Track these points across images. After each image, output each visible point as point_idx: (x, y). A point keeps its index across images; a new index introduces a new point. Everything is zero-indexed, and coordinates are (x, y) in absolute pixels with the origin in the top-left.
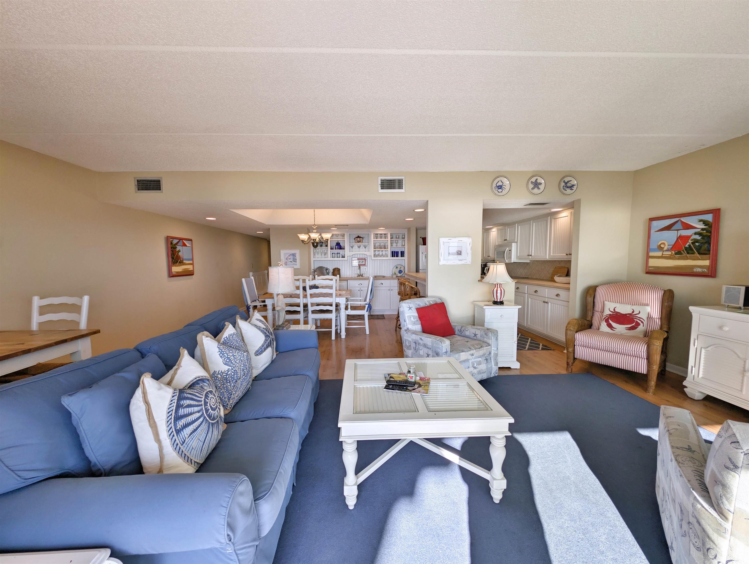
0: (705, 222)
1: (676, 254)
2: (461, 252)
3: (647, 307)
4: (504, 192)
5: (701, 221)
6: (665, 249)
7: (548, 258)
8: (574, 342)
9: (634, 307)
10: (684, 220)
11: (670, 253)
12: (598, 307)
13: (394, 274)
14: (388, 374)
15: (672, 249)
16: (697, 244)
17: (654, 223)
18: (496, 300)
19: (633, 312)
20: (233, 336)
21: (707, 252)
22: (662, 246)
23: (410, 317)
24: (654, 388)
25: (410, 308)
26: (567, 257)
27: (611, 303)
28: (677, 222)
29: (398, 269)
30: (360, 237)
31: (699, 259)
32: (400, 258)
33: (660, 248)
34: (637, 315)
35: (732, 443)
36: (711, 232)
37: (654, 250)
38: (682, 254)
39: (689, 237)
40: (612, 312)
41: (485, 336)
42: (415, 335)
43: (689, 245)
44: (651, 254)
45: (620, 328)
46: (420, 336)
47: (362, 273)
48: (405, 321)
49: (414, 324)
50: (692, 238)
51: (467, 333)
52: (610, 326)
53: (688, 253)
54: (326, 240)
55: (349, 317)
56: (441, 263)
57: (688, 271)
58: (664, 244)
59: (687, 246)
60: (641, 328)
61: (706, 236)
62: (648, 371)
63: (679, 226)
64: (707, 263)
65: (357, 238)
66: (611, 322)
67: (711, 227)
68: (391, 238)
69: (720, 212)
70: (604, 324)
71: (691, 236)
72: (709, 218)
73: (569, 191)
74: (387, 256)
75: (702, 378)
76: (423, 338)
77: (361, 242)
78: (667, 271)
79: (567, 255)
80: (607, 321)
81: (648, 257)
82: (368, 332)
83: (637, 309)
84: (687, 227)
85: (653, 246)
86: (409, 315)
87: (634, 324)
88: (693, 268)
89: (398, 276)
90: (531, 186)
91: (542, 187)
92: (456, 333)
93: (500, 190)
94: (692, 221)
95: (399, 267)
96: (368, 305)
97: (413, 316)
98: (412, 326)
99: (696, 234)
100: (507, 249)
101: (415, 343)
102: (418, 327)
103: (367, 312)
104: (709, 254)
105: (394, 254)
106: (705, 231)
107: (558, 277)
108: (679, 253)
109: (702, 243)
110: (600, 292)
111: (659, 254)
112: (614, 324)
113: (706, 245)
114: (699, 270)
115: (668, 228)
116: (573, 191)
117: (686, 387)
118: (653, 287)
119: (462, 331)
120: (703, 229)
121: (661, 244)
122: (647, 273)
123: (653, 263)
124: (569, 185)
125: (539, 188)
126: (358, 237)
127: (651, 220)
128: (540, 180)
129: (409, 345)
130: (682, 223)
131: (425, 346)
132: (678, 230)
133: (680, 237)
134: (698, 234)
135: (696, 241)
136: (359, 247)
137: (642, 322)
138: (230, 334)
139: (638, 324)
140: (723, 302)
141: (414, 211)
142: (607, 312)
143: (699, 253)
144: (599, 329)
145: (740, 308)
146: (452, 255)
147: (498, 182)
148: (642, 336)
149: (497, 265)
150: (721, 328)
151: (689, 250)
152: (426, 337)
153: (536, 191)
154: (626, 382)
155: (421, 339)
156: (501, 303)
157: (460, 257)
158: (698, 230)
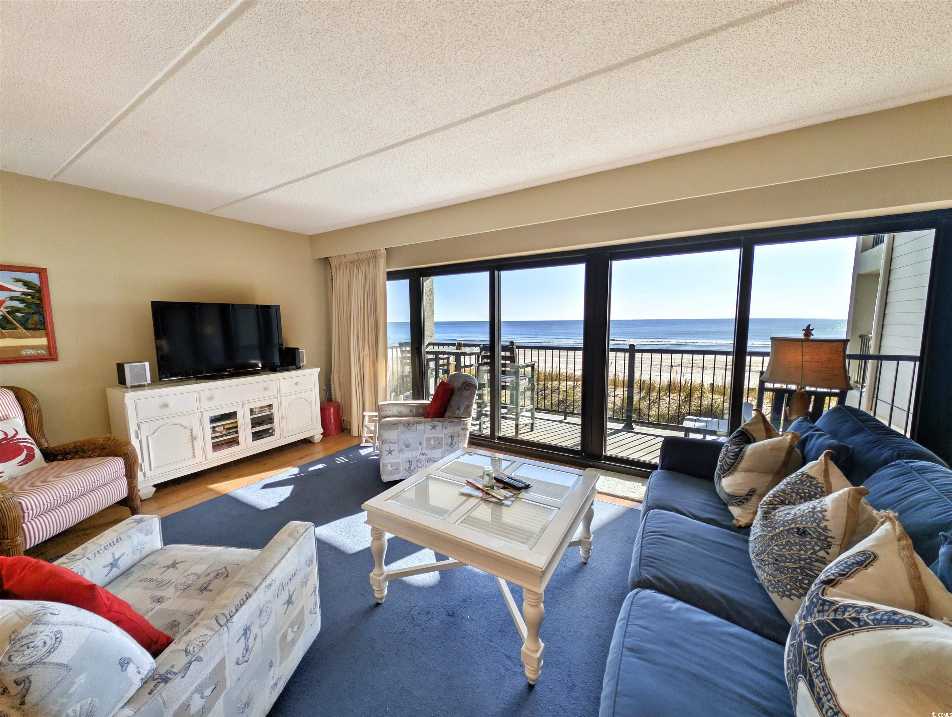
5: (18, 280)
16: (19, 315)
19: (6, 434)
21: (38, 327)
31: (28, 337)
34: (17, 437)
36: (40, 300)
45: (9, 468)
50: (5, 305)
57: (13, 355)
61: (34, 303)
62: (130, 489)
64: (43, 341)
67: (37, 292)
69: (46, 273)
71: (4, 301)
72: (34, 278)
87: (26, 452)
88: (19, 351)
99: (12, 299)
104: (41, 330)
106: (29, 297)
109: (28, 313)
113: (37, 317)
114: (31, 352)
120: (24, 293)
134: (16, 300)
135: (15, 310)
137: (32, 444)
139: (31, 449)
143: (26, 329)
150: (165, 406)
158: (18, 294)
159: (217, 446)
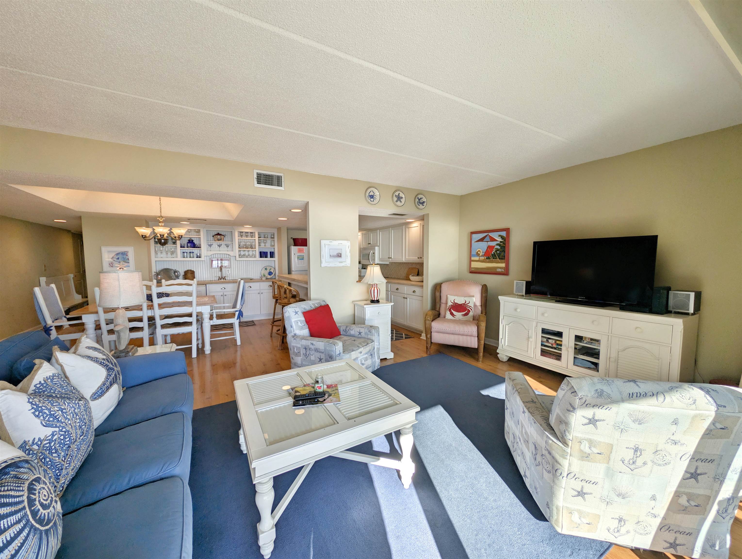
0: (502, 237)
1: (487, 258)
2: (341, 254)
3: (473, 298)
4: (376, 202)
5: (500, 236)
6: (481, 255)
7: (404, 260)
8: (431, 329)
9: (466, 299)
10: (491, 234)
11: (483, 258)
12: (443, 300)
13: (263, 275)
14: (291, 389)
15: (484, 255)
16: (498, 252)
17: (474, 236)
18: (373, 299)
19: (466, 302)
20: (53, 379)
21: (504, 258)
22: (479, 253)
23: (297, 322)
24: (482, 358)
25: (296, 313)
26: (418, 260)
27: (451, 296)
28: (487, 236)
29: (268, 271)
30: (220, 235)
31: (500, 263)
32: (269, 259)
33: (478, 255)
34: (468, 305)
35: (572, 393)
36: (505, 244)
37: (474, 256)
38: (490, 259)
39: (494, 247)
40: (453, 303)
41: (369, 333)
42: (305, 341)
43: (494, 253)
44: (473, 258)
45: (458, 315)
46: (310, 341)
47: (224, 276)
48: (292, 327)
49: (302, 328)
50: (495, 248)
51: (352, 332)
52: (452, 314)
53: (493, 258)
54: (179, 236)
55: (214, 328)
56: (323, 265)
57: (493, 271)
58: (479, 251)
59: (493, 253)
60: (471, 314)
61: (503, 246)
62: (478, 345)
63: (487, 239)
64: (503, 265)
65: (217, 236)
66: (452, 311)
67: (505, 240)
68: (259, 238)
69: (509, 230)
70: (448, 313)
71: (495, 246)
72: (504, 234)
73: (421, 206)
74: (255, 257)
75: (507, 345)
76: (314, 343)
77: (222, 240)
78: (482, 271)
79: (418, 258)
80: (450, 310)
81: (471, 261)
82: (239, 343)
83: (468, 299)
84: (493, 240)
85: (474, 253)
86: (296, 320)
87: (466, 312)
88: (496, 269)
89: (267, 278)
90: (395, 199)
91: (403, 200)
92: (341, 333)
93: (372, 200)
94: (495, 235)
95: (268, 268)
96: (238, 312)
97: (299, 320)
98: (299, 331)
99: (497, 245)
100: (371, 252)
101: (306, 349)
102: (306, 332)
103: (237, 319)
104: (505, 259)
105: (263, 255)
106: (502, 243)
107: (412, 276)
108: (488, 258)
109: (500, 251)
110: (444, 288)
111: (477, 258)
112: (454, 313)
113: (503, 253)
114: (499, 270)
115: (482, 240)
116: (424, 206)
117: (498, 354)
118: (475, 283)
119: (347, 331)
120: (501, 242)
121: (478, 251)
122: (471, 272)
123: (475, 265)
124: (421, 201)
125: (401, 202)
126: (218, 234)
127: (472, 233)
128: (402, 195)
129: (298, 352)
130: (490, 237)
131: (317, 350)
132: (487, 242)
133: (489, 247)
134: (498, 245)
135: (497, 250)
136: (219, 246)
137: (471, 309)
138: (47, 377)
139: (469, 311)
140: (515, 293)
141: (290, 210)
142: (450, 304)
143: (499, 259)
144: (445, 317)
145: (523, 296)
146: (333, 257)
147: (370, 192)
148: (472, 320)
149: (374, 267)
150: (516, 310)
151: (494, 256)
152: (318, 341)
153: (399, 203)
154: (464, 356)
155: (312, 344)
156: (378, 301)
157: (339, 259)
158: (498, 242)
159: (544, 353)
